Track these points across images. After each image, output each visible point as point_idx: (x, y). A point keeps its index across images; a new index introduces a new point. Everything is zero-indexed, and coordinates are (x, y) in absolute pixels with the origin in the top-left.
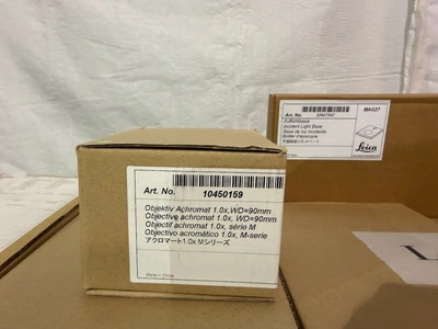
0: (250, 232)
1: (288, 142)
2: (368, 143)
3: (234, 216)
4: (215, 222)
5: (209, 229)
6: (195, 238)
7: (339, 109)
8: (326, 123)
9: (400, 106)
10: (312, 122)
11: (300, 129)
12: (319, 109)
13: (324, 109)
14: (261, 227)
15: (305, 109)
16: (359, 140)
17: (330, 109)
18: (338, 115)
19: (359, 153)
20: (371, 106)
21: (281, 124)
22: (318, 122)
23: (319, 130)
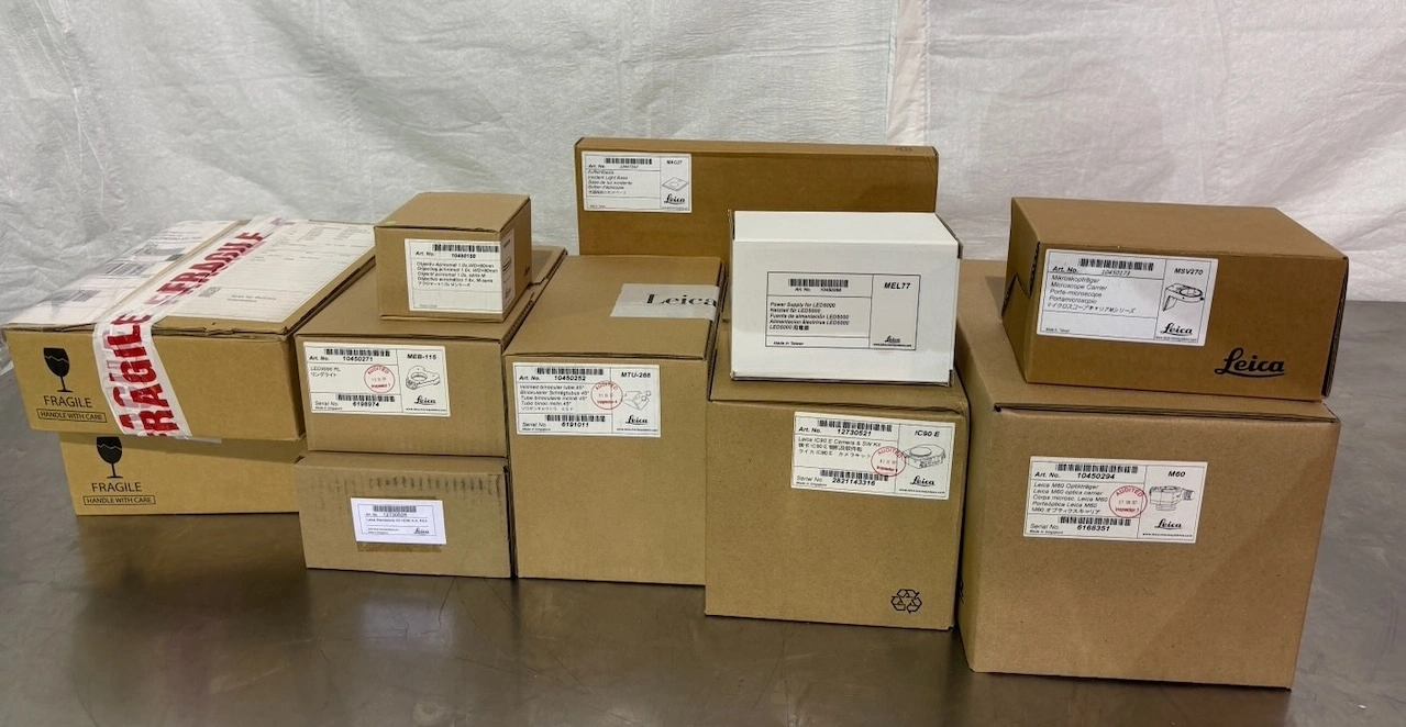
0: (482, 279)
1: (595, 192)
2: (675, 195)
3: (471, 269)
4: (460, 272)
5: (457, 277)
6: (449, 282)
7: (642, 162)
8: (631, 173)
9: (701, 159)
10: (616, 174)
11: (604, 180)
12: (623, 161)
13: (627, 161)
14: (488, 276)
15: (608, 161)
16: (666, 193)
17: (633, 161)
18: (641, 166)
19: (668, 205)
20: (674, 159)
21: (585, 175)
22: (623, 173)
23: (624, 182)
